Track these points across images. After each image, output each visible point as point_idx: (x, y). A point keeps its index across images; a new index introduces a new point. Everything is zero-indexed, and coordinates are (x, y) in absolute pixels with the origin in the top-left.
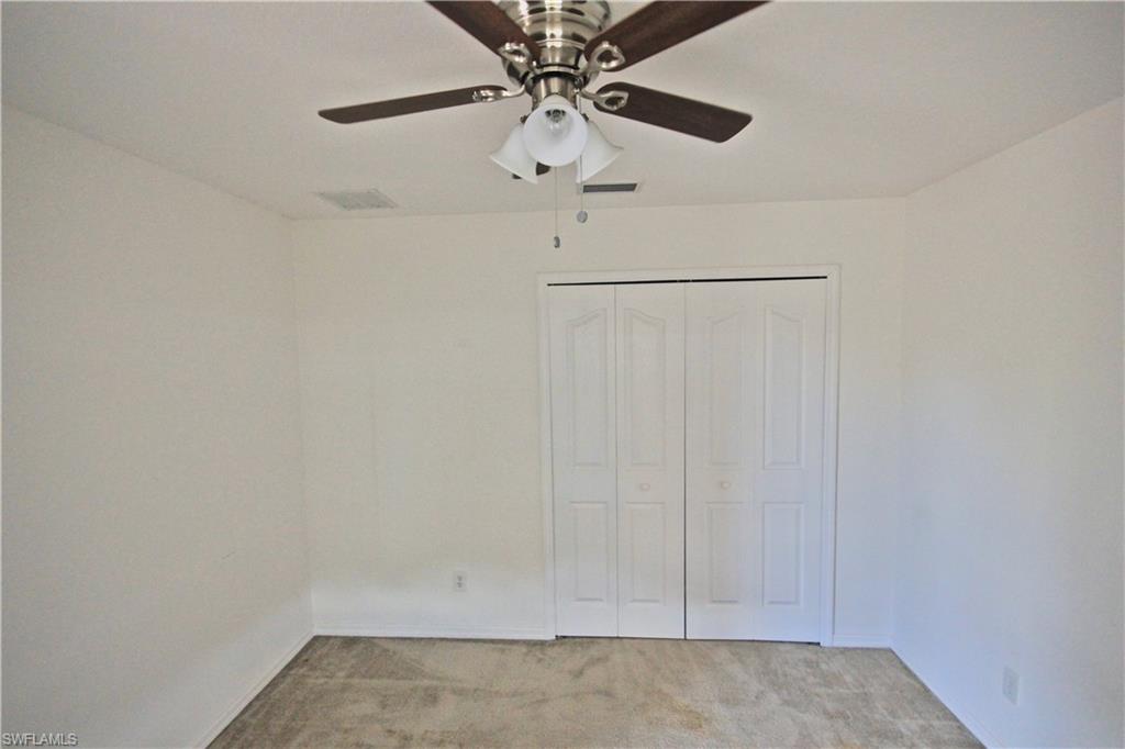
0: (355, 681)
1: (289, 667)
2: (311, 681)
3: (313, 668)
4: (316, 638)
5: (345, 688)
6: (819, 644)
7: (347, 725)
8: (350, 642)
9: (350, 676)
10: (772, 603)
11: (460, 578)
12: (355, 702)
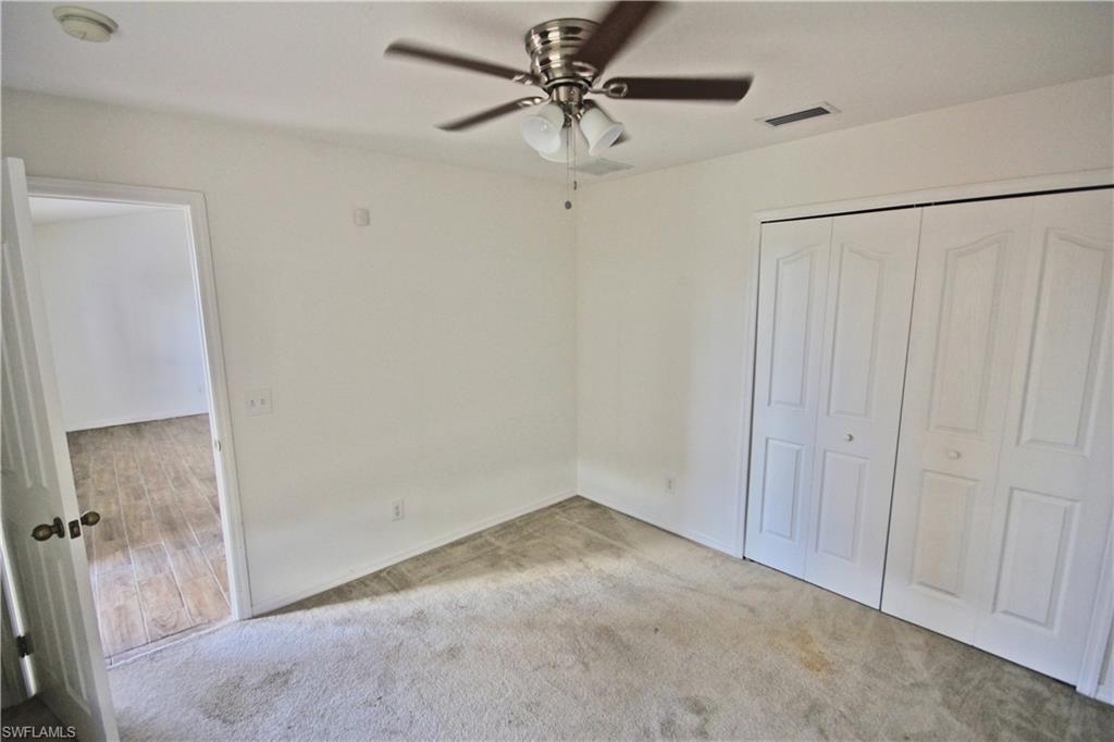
0: (580, 527)
1: (552, 506)
2: (557, 517)
3: (564, 511)
4: (578, 497)
5: (572, 528)
6: (1074, 687)
7: (560, 546)
8: (594, 505)
9: (580, 523)
10: (1006, 612)
11: (670, 482)
12: (574, 537)
